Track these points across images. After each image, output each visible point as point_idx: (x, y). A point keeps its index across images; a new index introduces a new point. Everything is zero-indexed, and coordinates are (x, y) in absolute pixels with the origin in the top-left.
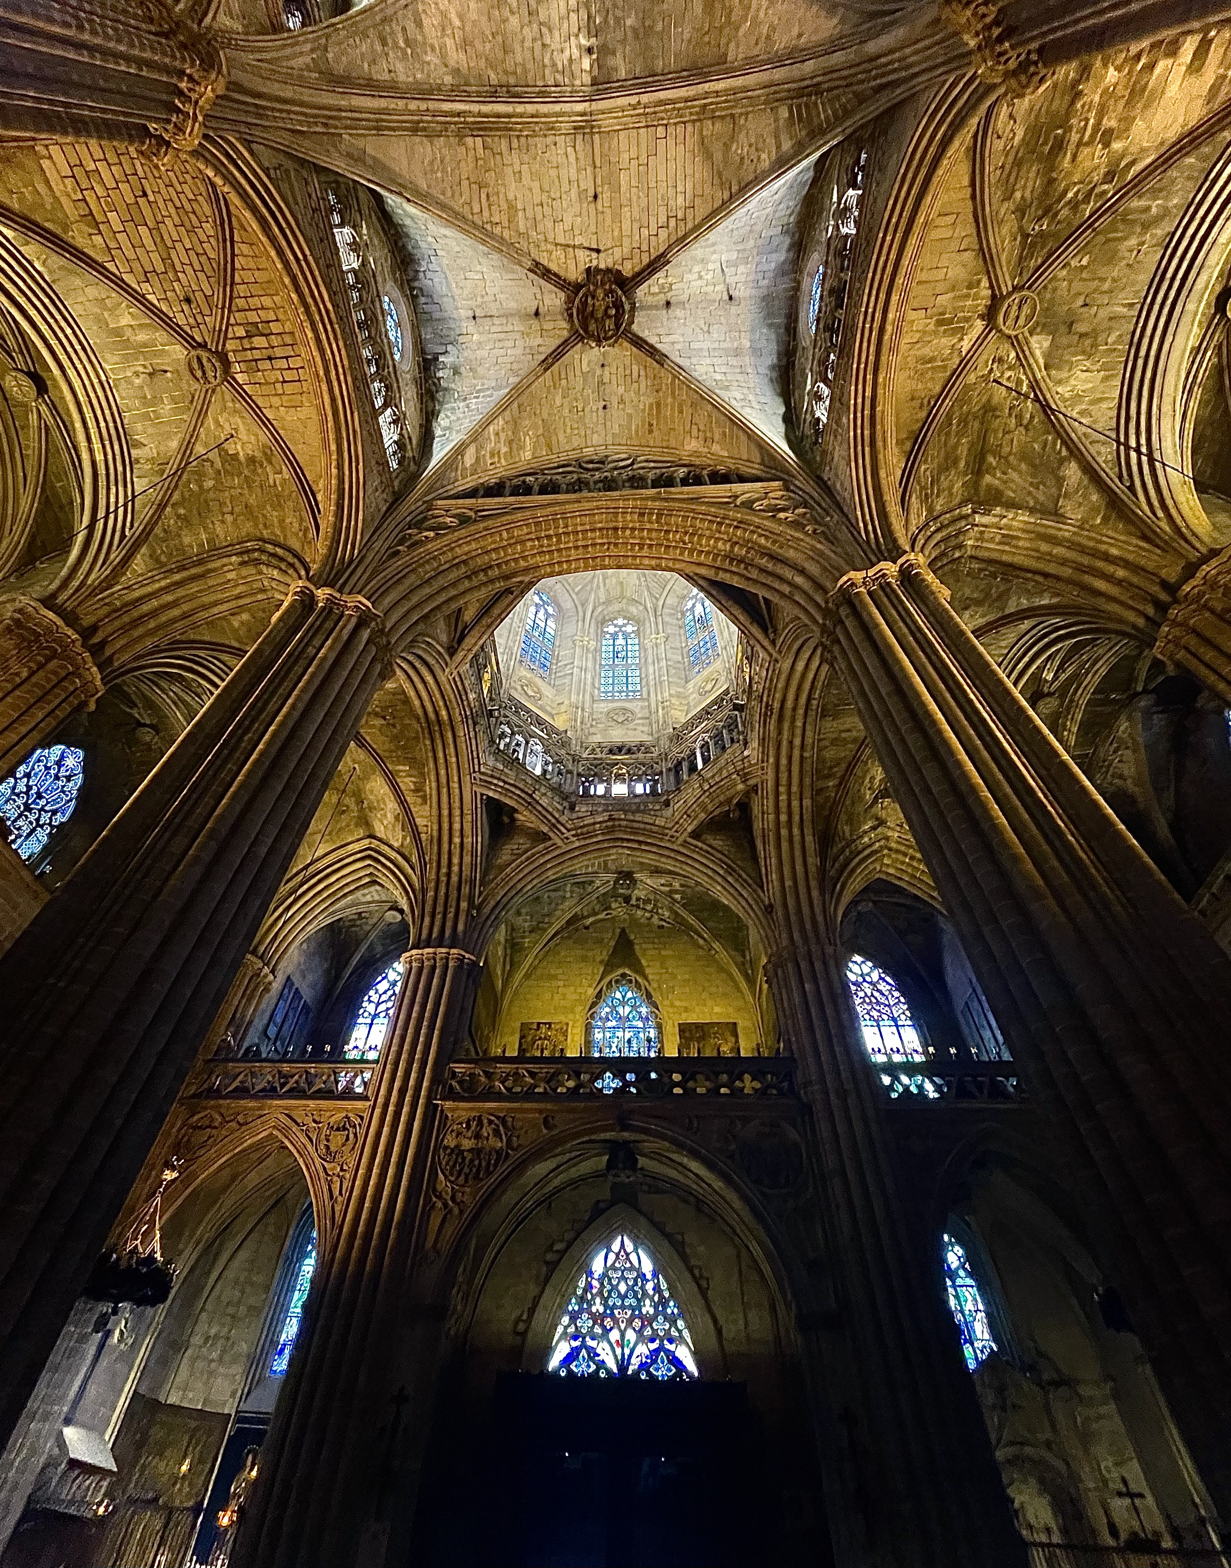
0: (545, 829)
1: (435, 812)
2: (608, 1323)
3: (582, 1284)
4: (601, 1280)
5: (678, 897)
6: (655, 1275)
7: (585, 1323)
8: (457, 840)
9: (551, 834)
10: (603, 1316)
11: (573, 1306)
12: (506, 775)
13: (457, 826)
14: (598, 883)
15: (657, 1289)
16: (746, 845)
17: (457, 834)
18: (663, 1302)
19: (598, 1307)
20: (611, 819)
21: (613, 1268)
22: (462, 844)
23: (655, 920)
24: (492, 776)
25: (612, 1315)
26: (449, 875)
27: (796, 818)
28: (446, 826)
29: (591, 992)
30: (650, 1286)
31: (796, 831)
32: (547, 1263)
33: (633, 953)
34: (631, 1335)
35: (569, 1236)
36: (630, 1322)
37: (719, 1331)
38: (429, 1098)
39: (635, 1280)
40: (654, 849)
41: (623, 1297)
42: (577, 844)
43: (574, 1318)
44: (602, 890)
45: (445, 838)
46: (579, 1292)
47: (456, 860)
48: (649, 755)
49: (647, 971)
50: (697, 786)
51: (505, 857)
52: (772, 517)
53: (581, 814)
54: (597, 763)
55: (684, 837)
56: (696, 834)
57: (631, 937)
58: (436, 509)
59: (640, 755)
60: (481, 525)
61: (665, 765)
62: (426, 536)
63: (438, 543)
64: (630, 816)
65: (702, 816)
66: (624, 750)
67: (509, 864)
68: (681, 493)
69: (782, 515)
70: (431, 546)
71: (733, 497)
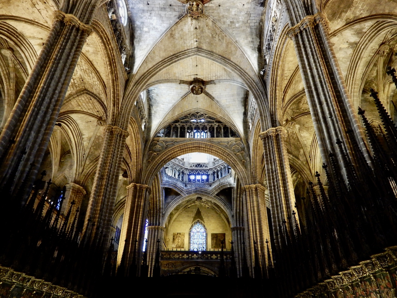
0: (179, 192)
8: (158, 199)
9: (181, 194)
13: (158, 196)
20: (196, 189)
23: (207, 206)
24: (166, 183)
26: (156, 207)
29: (190, 225)
33: (201, 215)
42: (187, 196)
45: (155, 198)
47: (158, 203)
48: (206, 168)
49: (204, 220)
50: (218, 183)
51: (169, 200)
52: (235, 154)
53: (188, 188)
54: (192, 170)
55: (214, 195)
56: (218, 195)
57: (201, 210)
58: (155, 140)
59: (204, 168)
60: (167, 150)
61: (210, 172)
62: (154, 154)
63: (158, 158)
64: (201, 189)
65: (219, 191)
66: (200, 166)
67: (170, 202)
68: (216, 139)
69: (238, 153)
70: (156, 160)
71: (228, 143)
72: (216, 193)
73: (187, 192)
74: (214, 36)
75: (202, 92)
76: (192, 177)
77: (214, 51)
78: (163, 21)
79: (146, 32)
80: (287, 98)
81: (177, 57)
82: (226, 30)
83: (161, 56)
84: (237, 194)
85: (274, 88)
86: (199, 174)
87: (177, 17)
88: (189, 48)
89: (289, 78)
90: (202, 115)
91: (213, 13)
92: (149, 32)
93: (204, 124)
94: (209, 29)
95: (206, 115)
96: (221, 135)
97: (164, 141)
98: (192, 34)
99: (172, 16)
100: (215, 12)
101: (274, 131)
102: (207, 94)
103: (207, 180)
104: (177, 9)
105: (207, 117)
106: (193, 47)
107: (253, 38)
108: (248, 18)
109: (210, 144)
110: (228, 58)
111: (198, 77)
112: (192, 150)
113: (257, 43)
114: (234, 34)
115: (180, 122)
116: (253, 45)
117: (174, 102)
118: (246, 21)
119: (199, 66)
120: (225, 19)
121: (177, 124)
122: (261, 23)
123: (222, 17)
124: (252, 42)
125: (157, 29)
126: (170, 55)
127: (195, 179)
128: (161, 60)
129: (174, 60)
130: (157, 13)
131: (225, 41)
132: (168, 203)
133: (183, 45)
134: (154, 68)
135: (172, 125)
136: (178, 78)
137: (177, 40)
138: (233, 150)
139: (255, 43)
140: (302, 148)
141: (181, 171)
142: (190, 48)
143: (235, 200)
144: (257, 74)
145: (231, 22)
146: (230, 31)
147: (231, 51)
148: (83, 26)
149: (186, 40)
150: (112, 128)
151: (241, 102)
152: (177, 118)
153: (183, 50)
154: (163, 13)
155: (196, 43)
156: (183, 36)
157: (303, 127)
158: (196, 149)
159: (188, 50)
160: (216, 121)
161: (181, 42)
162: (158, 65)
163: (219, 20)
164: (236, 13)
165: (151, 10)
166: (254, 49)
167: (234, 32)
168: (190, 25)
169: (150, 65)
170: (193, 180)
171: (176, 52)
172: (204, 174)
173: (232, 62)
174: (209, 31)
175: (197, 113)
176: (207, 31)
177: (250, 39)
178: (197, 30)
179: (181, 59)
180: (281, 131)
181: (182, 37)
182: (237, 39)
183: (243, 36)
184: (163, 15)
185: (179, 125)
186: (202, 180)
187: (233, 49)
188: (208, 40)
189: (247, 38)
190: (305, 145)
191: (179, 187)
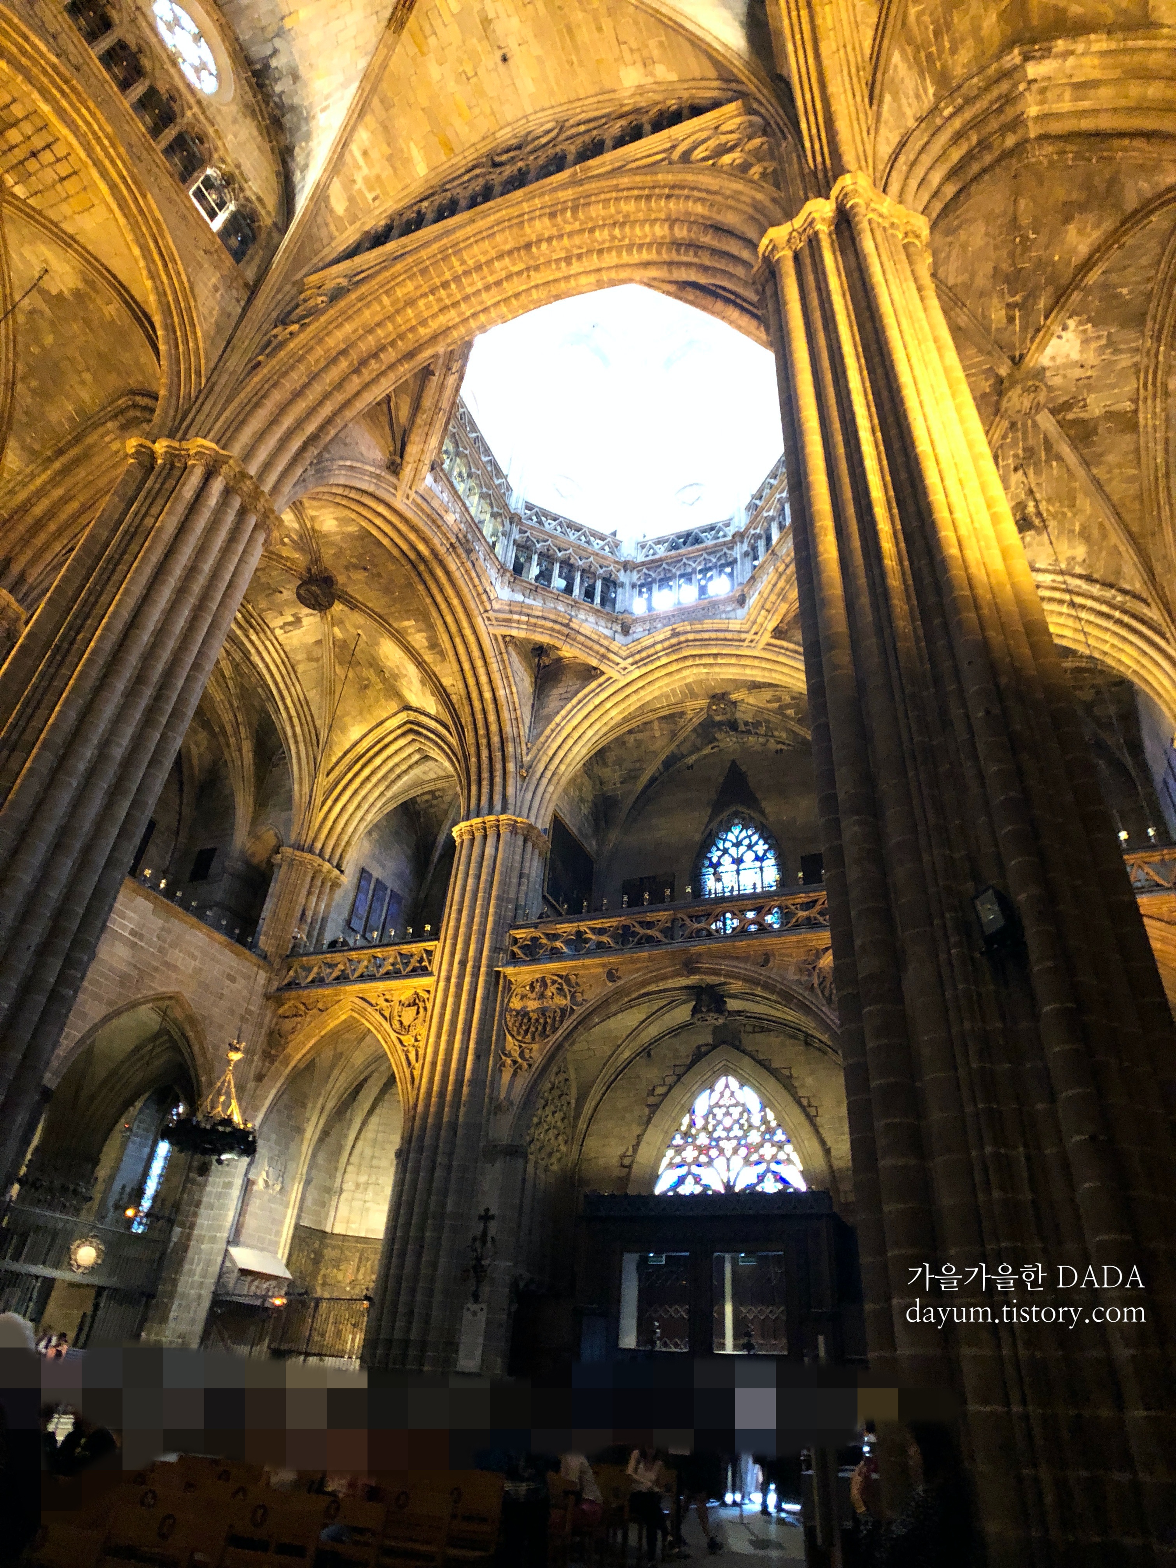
0: (594, 663)
1: (456, 667)
2: (714, 1153)
3: (686, 1121)
4: (706, 1117)
5: (790, 712)
6: (763, 1109)
7: (690, 1154)
8: (488, 695)
9: (603, 667)
10: (709, 1148)
11: (678, 1140)
12: (530, 607)
13: (483, 679)
14: (690, 714)
15: (764, 1121)
17: (486, 688)
18: (770, 1131)
19: (703, 1139)
20: (675, 634)
21: (718, 1105)
22: (495, 699)
23: (772, 745)
24: (511, 612)
25: (717, 1146)
28: (471, 681)
30: (756, 1120)
32: (649, 1106)
34: (737, 1161)
35: (669, 1080)
36: (735, 1151)
37: (827, 1152)
38: (490, 966)
39: (741, 1114)
40: (733, 661)
41: (728, 1130)
42: (637, 673)
43: (679, 1150)
44: (696, 721)
45: (475, 695)
46: (684, 1128)
47: (492, 718)
48: (721, 541)
49: (764, 804)
50: (772, 570)
51: (553, 702)
52: (712, 166)
53: (637, 636)
54: (655, 565)
55: (766, 638)
56: (779, 632)
57: (744, 768)
58: (308, 289)
59: (709, 543)
61: (740, 550)
62: (291, 332)
63: (302, 337)
64: (697, 626)
65: (784, 609)
66: (690, 539)
67: (558, 712)
69: (727, 157)
70: (293, 345)
71: (671, 148)
72: (771, 627)
96: (640, 134)
97: (347, 276)
109: (570, 194)
132: (549, 719)
141: (601, 572)
191: (588, 633)
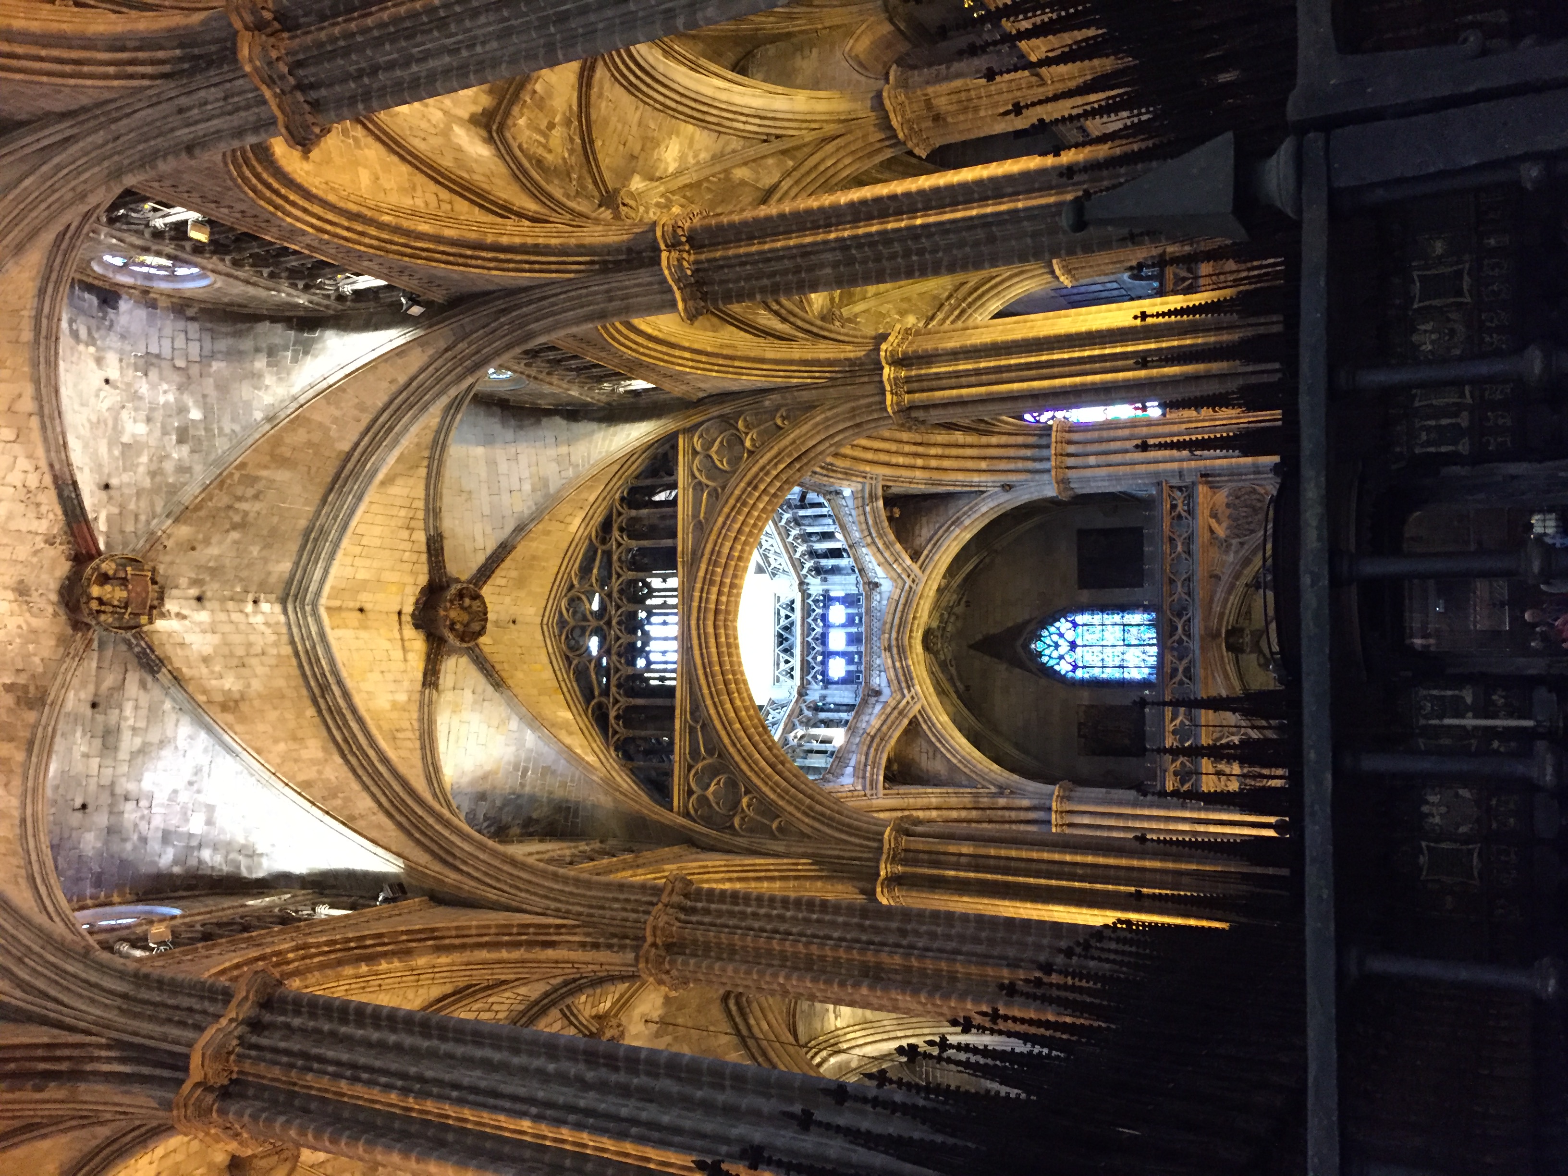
0: (906, 722)
9: (911, 715)
16: (928, 503)
22: (937, 808)
23: (960, 609)
24: (864, 778)
27: (920, 450)
31: (933, 451)
33: (1000, 635)
40: (922, 603)
42: (918, 688)
48: (798, 606)
49: (1020, 620)
50: (864, 550)
51: (937, 767)
52: (750, 453)
53: (884, 683)
54: (806, 667)
55: (915, 567)
56: (915, 556)
57: (979, 637)
58: (686, 807)
59: (797, 616)
60: (732, 750)
61: (816, 586)
62: (749, 806)
63: (765, 789)
64: (888, 626)
65: (898, 546)
66: (785, 635)
67: (949, 760)
68: (684, 541)
69: (748, 443)
70: (773, 796)
71: (699, 487)
72: (908, 561)
73: (901, 689)
74: (237, 519)
75: (477, 597)
76: (837, 668)
77: (303, 523)
78: (162, 743)
79: (209, 822)
80: (531, 206)
81: (325, 688)
82: (216, 463)
83: (320, 754)
84: (913, 467)
85: (490, 255)
86: (823, 639)
87: (149, 679)
88: (285, 638)
89: (445, 195)
90: (571, 601)
91: (136, 517)
92: (210, 809)
93: (615, 595)
94: (207, 542)
95: (572, 586)
96: (663, 517)
97: (690, 768)
98: (223, 616)
99: (144, 699)
100: (132, 506)
101: (675, 255)
102: (486, 571)
103: (849, 601)
104: (110, 680)
105: (582, 579)
106: (282, 619)
107: (257, 350)
108: (165, 364)
109: (703, 566)
110: (337, 463)
111: (409, 608)
112: (729, 646)
113: (279, 334)
114: (237, 428)
115: (603, 699)
116: (286, 349)
117: (514, 724)
118: (177, 378)
119: (365, 599)
120: (169, 467)
121: (612, 714)
122: (190, 312)
123: (158, 479)
124: (271, 352)
125: (198, 771)
126: (317, 720)
127: (843, 654)
128: (339, 760)
129: (341, 702)
130: (124, 768)
131: (264, 473)
132: (953, 768)
133: (273, 661)
134: (374, 789)
135: (615, 732)
136: (417, 696)
137: (249, 686)
138: (735, 461)
139: (277, 341)
140: (726, 171)
141: (808, 713)
142: (284, 630)
143: (936, 475)
144: (419, 333)
145: (181, 441)
146: (221, 445)
147: (310, 444)
148: (239, 1005)
149: (250, 645)
150: (654, 945)
151: (521, 427)
152: (586, 712)
153: (294, 662)
154: (128, 743)
155: (265, 607)
156: (232, 655)
157: (641, 162)
158: (726, 627)
159: (292, 642)
160: (604, 541)
161: (260, 670)
162: (360, 772)
163: (173, 490)
164: (143, 414)
165: (113, 794)
166: (306, 349)
167: (227, 430)
168: (187, 622)
169: (364, 803)
170: (850, 662)
171: (304, 692)
172: (824, 617)
173: (357, 444)
174: (214, 540)
175: (562, 623)
176: (214, 550)
177: (260, 363)
178: (209, 594)
179: (335, 673)
180: (675, 227)
181: (235, 662)
182: (258, 415)
183: (245, 391)
184: (138, 741)
185: (616, 701)
186: (850, 621)
187: (301, 436)
188: (255, 551)
189: (256, 376)
190: (713, 157)
191: (880, 722)
